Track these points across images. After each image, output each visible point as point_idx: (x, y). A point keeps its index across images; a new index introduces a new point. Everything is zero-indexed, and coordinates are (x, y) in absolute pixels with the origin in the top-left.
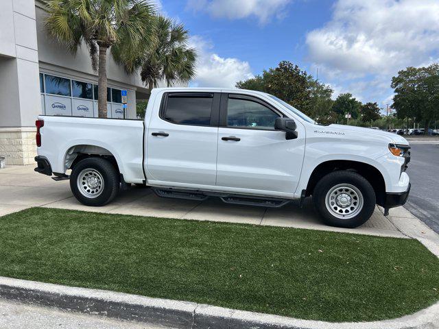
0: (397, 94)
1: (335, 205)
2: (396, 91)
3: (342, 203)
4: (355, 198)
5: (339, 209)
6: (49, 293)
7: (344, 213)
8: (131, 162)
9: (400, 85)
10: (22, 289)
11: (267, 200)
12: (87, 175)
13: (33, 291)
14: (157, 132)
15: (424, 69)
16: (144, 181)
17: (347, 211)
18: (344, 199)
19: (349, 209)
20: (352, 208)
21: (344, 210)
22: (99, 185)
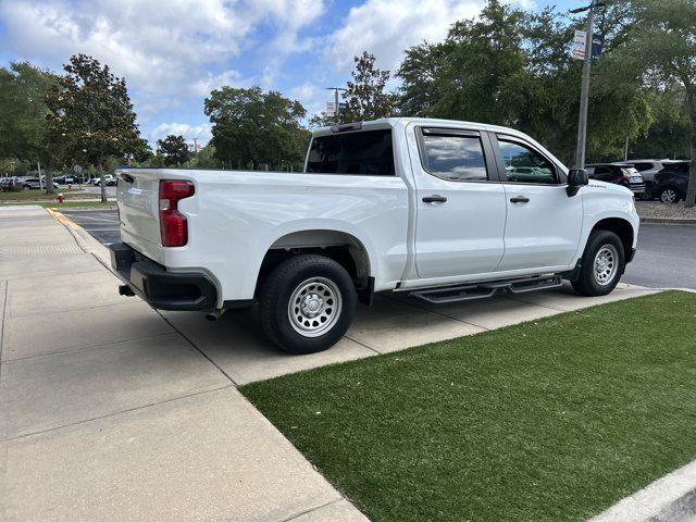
0: (215, 124)
2: (213, 120)
4: (611, 259)
5: (599, 275)
9: (216, 112)
15: (243, 91)
16: (399, 285)
17: (605, 276)
18: (603, 263)
19: (605, 272)
20: (608, 272)
21: (601, 275)
22: (327, 306)
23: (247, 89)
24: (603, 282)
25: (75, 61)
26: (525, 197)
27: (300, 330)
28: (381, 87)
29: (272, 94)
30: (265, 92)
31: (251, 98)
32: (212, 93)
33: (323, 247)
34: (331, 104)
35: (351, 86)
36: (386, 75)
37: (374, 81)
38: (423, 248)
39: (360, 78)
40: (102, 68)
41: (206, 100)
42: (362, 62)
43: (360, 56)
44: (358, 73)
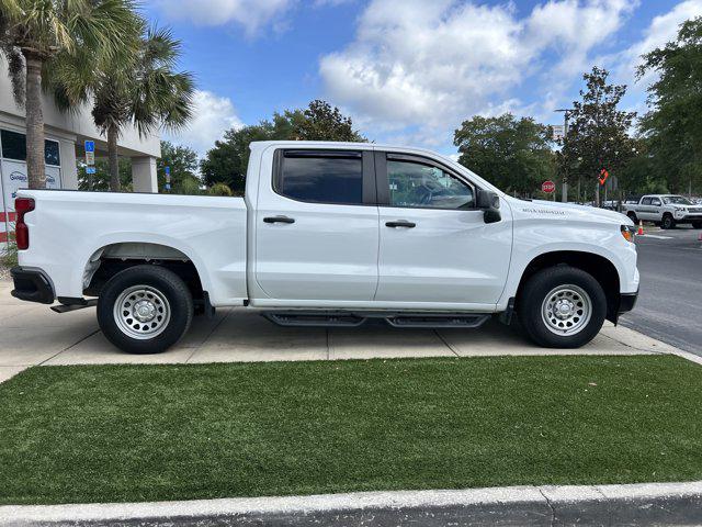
0: (462, 154)
1: (553, 317)
2: (461, 150)
3: (564, 313)
4: (580, 304)
5: (558, 321)
6: (281, 514)
7: (566, 327)
8: (224, 269)
9: (465, 142)
10: (222, 516)
11: (454, 318)
12: (133, 298)
13: (245, 515)
14: (273, 216)
15: (494, 119)
17: (569, 324)
18: (565, 306)
19: (571, 320)
20: (576, 320)
21: (565, 323)
22: (159, 314)
23: (497, 117)
24: (565, 331)
25: (312, 106)
26: (410, 221)
27: (127, 330)
28: (614, 105)
29: (524, 120)
30: (517, 119)
31: (502, 126)
32: (463, 124)
35: (578, 106)
36: (621, 92)
37: (605, 99)
39: (588, 97)
42: (593, 78)
43: (590, 72)
44: (587, 91)
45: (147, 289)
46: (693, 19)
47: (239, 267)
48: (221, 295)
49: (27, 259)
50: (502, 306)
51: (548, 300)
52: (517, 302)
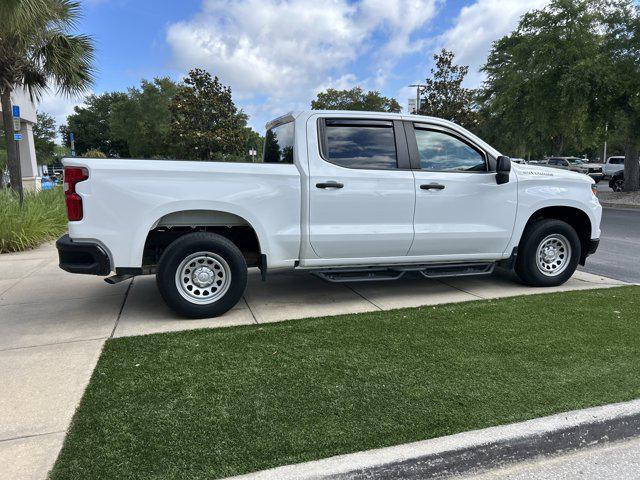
1: (543, 262)
3: (551, 258)
4: (562, 250)
5: (546, 265)
7: (551, 269)
8: (280, 233)
10: (479, 447)
12: (192, 264)
15: (345, 92)
16: (297, 263)
17: (554, 267)
18: (551, 253)
19: (555, 263)
20: (559, 263)
21: (550, 265)
22: (218, 278)
23: (348, 90)
24: (551, 273)
25: (192, 75)
26: (440, 184)
27: (189, 297)
28: (458, 83)
29: (371, 94)
30: (366, 93)
31: (352, 98)
32: (319, 95)
33: (230, 226)
34: (413, 100)
35: (430, 83)
36: (464, 71)
37: (452, 77)
38: (319, 230)
39: (439, 75)
40: (213, 79)
41: (313, 102)
42: (441, 59)
43: (439, 54)
44: (437, 70)
45: (206, 255)
46: (531, 12)
47: (294, 231)
48: (277, 257)
49: (79, 231)
50: (507, 254)
51: (540, 248)
52: (519, 250)
